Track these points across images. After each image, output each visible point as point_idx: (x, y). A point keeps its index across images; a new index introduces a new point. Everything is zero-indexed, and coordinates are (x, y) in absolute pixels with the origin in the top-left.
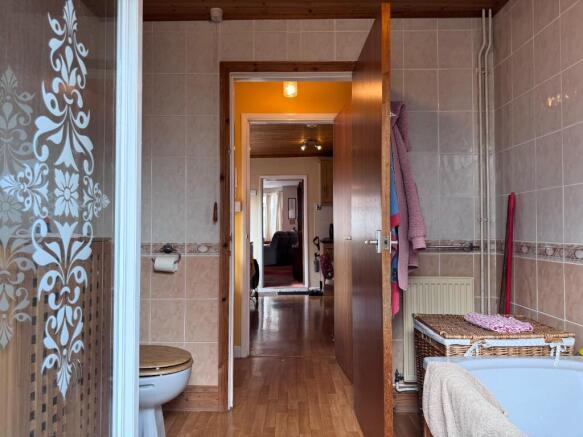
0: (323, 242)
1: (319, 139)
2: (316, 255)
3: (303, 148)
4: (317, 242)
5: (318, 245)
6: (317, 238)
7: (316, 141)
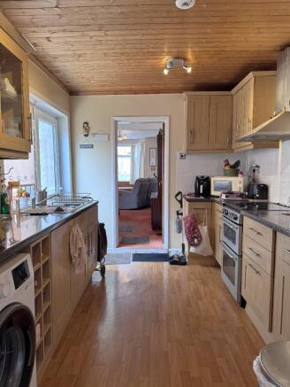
0: (188, 200)
1: (190, 56)
2: (178, 213)
3: (166, 72)
4: (179, 197)
5: (181, 202)
6: (180, 193)
7: (185, 59)
